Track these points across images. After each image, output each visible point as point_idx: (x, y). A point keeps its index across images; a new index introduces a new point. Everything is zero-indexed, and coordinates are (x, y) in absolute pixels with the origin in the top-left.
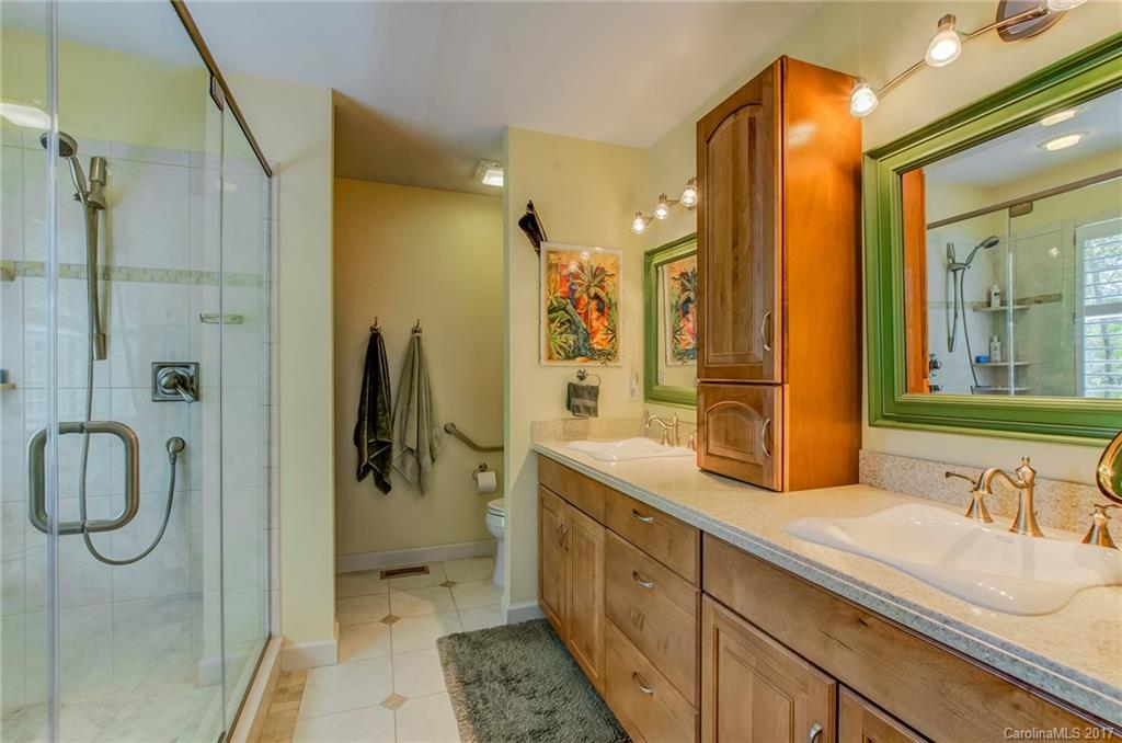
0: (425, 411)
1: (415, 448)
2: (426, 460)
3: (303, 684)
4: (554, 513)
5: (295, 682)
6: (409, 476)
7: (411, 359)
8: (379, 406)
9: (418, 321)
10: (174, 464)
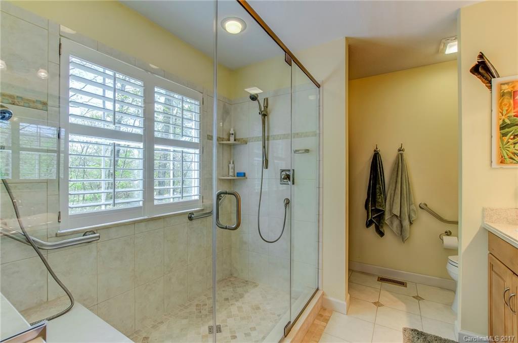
0: (406, 195)
1: (398, 215)
2: (406, 223)
3: (330, 317)
4: (503, 279)
5: (326, 314)
6: (395, 229)
7: (397, 166)
8: (378, 190)
9: (402, 144)
10: (286, 208)
